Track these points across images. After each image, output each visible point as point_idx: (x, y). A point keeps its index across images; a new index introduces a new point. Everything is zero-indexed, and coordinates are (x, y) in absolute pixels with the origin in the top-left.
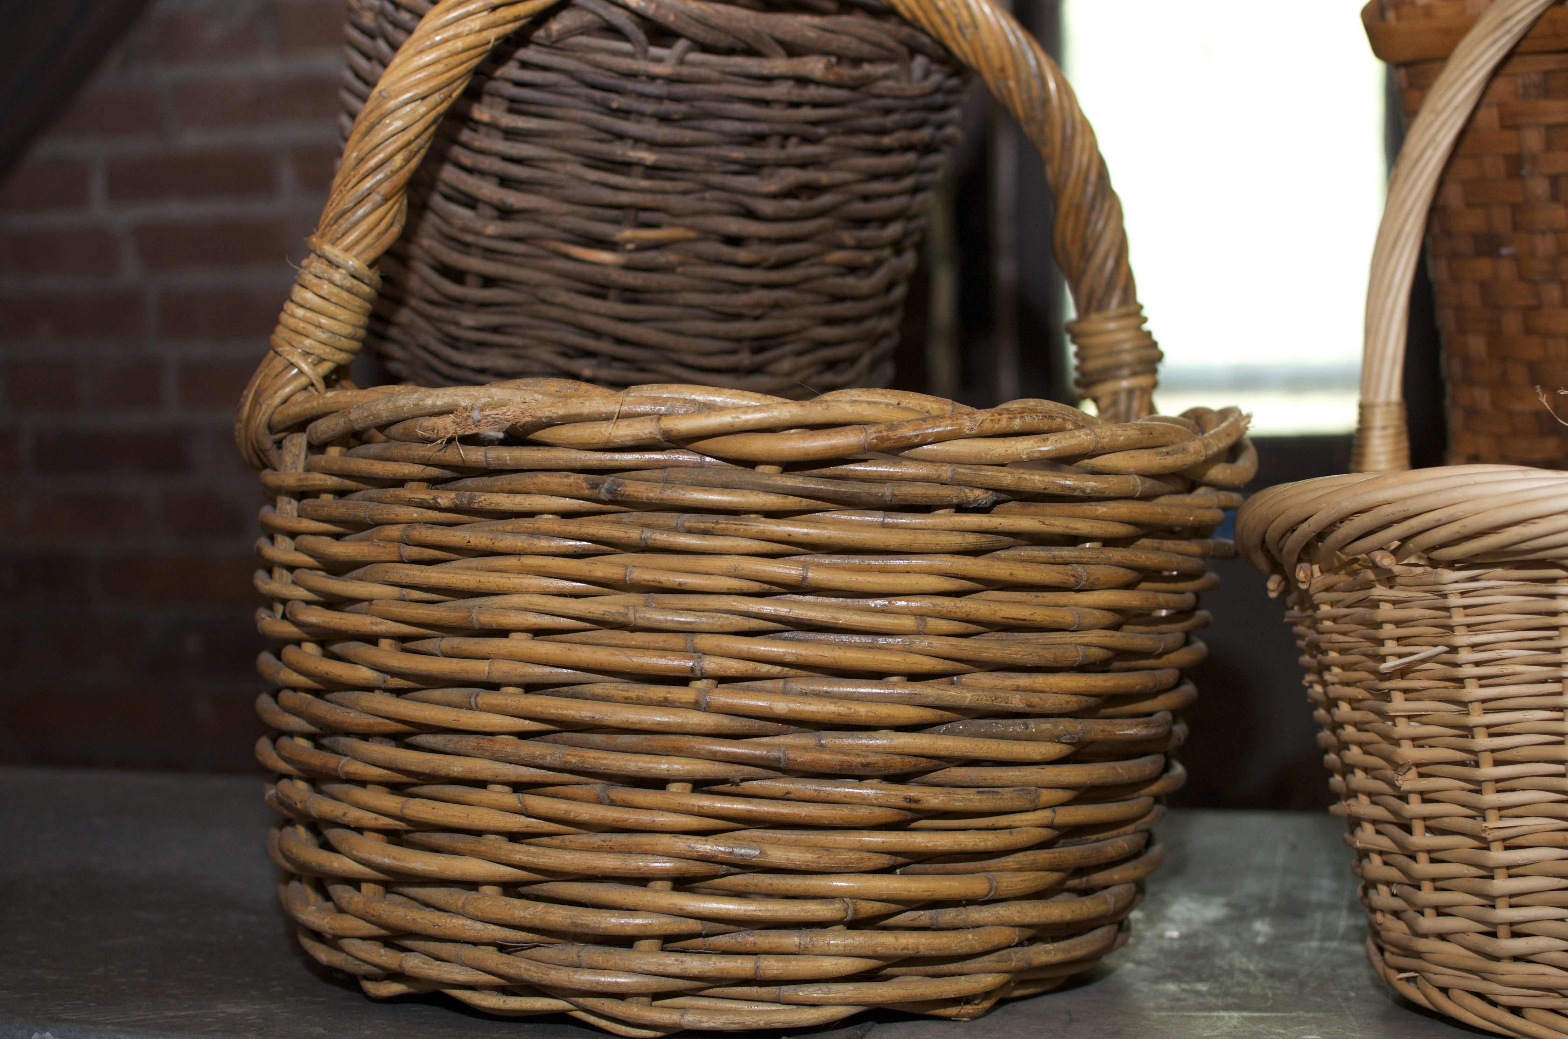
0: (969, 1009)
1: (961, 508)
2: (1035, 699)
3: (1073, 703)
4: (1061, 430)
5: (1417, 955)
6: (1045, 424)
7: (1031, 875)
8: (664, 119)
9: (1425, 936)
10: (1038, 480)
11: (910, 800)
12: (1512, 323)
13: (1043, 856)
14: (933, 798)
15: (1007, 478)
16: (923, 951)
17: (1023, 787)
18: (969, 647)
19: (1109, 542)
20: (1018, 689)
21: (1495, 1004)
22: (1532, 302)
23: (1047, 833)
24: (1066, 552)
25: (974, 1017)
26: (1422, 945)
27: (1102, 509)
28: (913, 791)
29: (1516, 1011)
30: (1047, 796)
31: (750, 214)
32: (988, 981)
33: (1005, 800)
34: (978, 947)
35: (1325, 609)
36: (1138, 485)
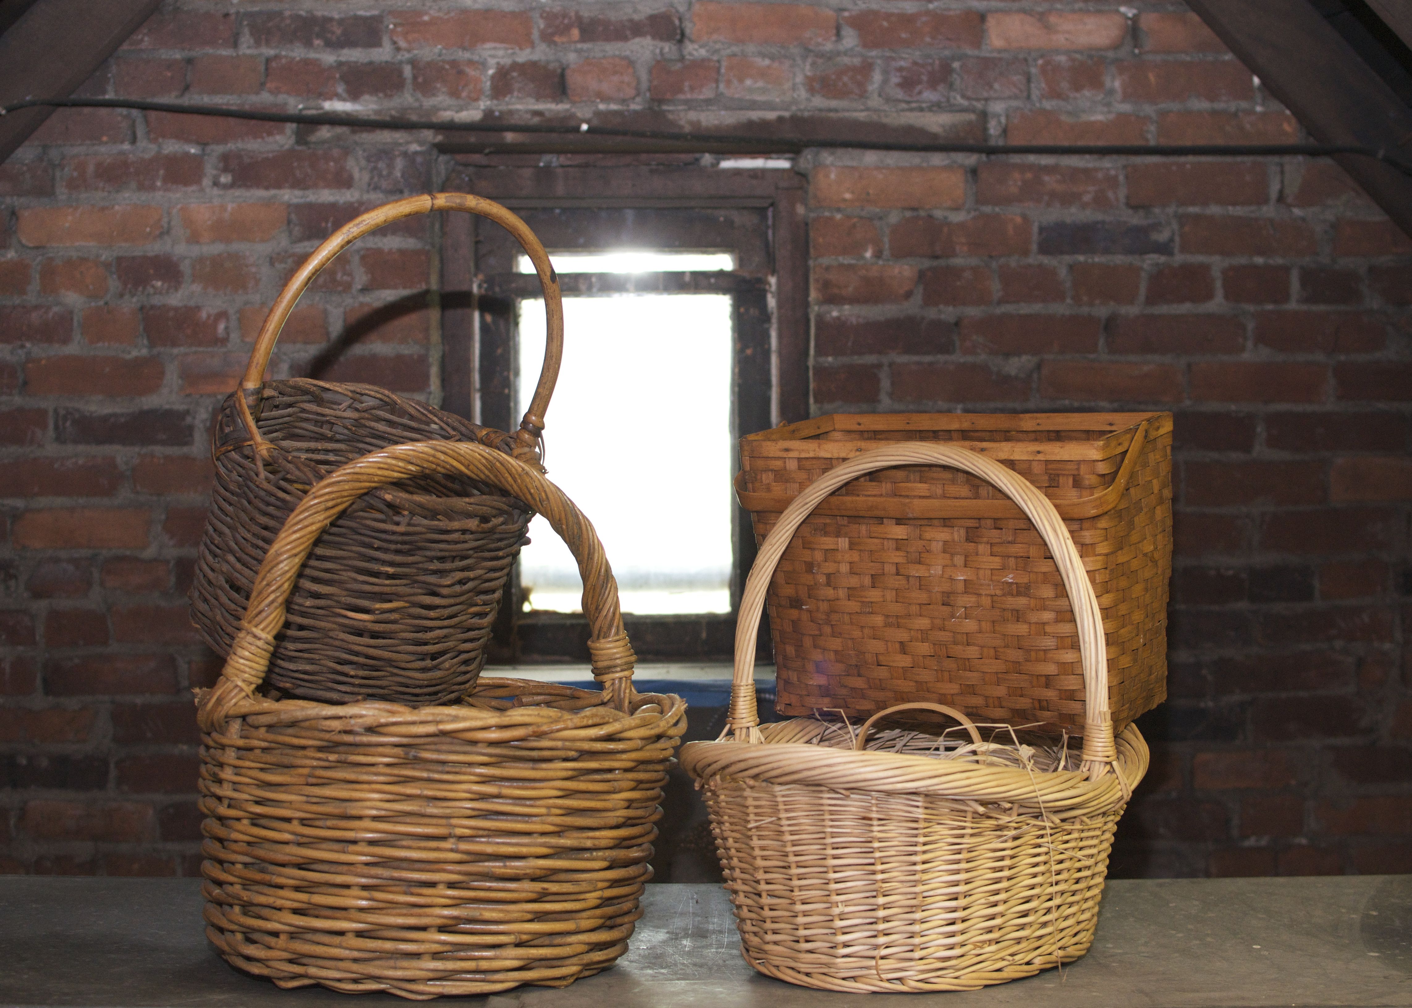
0: (565, 983)
1: (566, 760)
2: (597, 842)
3: (611, 843)
4: (607, 723)
5: (765, 952)
6: (601, 721)
7: (592, 921)
8: (398, 552)
9: (768, 943)
10: (599, 746)
11: (544, 889)
12: (808, 642)
13: (598, 912)
14: (553, 887)
15: (586, 746)
16: (549, 956)
17: (590, 881)
18: (569, 820)
19: (626, 770)
20: (588, 838)
21: (799, 972)
22: (817, 633)
23: (599, 901)
24: (609, 776)
25: (566, 986)
26: (767, 947)
27: (624, 756)
28: (545, 885)
29: (807, 974)
30: (600, 885)
31: (434, 594)
32: (574, 969)
33: (584, 887)
34: (571, 953)
35: (722, 797)
36: (639, 743)
